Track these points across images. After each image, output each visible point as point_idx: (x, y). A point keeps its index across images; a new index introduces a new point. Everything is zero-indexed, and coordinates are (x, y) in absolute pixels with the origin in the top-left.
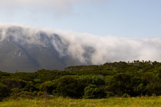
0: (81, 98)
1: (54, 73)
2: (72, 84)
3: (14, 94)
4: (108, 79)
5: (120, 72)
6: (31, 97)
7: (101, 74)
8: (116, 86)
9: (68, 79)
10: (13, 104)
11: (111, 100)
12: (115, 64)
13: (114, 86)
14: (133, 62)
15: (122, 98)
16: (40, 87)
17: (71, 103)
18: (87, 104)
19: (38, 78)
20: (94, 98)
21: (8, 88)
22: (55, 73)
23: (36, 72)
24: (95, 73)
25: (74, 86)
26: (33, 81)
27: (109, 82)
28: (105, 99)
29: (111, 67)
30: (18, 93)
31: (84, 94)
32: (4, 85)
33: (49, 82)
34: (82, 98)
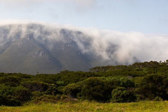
0: (108, 101)
1: (78, 75)
2: (99, 86)
3: (35, 98)
4: (137, 81)
5: (151, 73)
6: (54, 100)
7: (130, 75)
8: (147, 89)
9: (94, 81)
10: (35, 108)
11: (141, 104)
12: (145, 64)
13: (144, 89)
14: (166, 62)
15: (153, 102)
16: (64, 89)
17: (98, 107)
18: (115, 109)
19: (61, 80)
20: (123, 102)
21: (29, 91)
22: (80, 74)
23: (59, 74)
24: (124, 74)
25: (101, 89)
26: (55, 84)
27: (138, 83)
28: (135, 103)
29: (141, 67)
30: (40, 96)
31: (111, 97)
32: (24, 87)
33: (73, 84)
34: (109, 102)
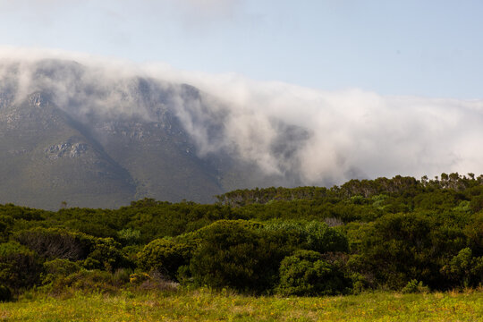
0: (268, 292)
1: (182, 212)
2: (243, 247)
3: (54, 279)
4: (356, 233)
5: (395, 212)
6: (110, 287)
7: (334, 215)
8: (383, 257)
9: (228, 231)
10: (53, 310)
11: (367, 302)
12: (379, 185)
13: (376, 257)
14: (440, 179)
15: (402, 296)
16: (139, 255)
17: (237, 309)
18: (290, 314)
19: (133, 228)
20: (312, 294)
21: (37, 258)
22: (187, 211)
23: (126, 208)
24: (317, 213)
25: (248, 254)
26: (116, 237)
27: (359, 241)
28: (348, 299)
29: (367, 192)
30: (68, 274)
31: (278, 281)
32: (23, 247)
33: (167, 240)
34: (272, 294)
